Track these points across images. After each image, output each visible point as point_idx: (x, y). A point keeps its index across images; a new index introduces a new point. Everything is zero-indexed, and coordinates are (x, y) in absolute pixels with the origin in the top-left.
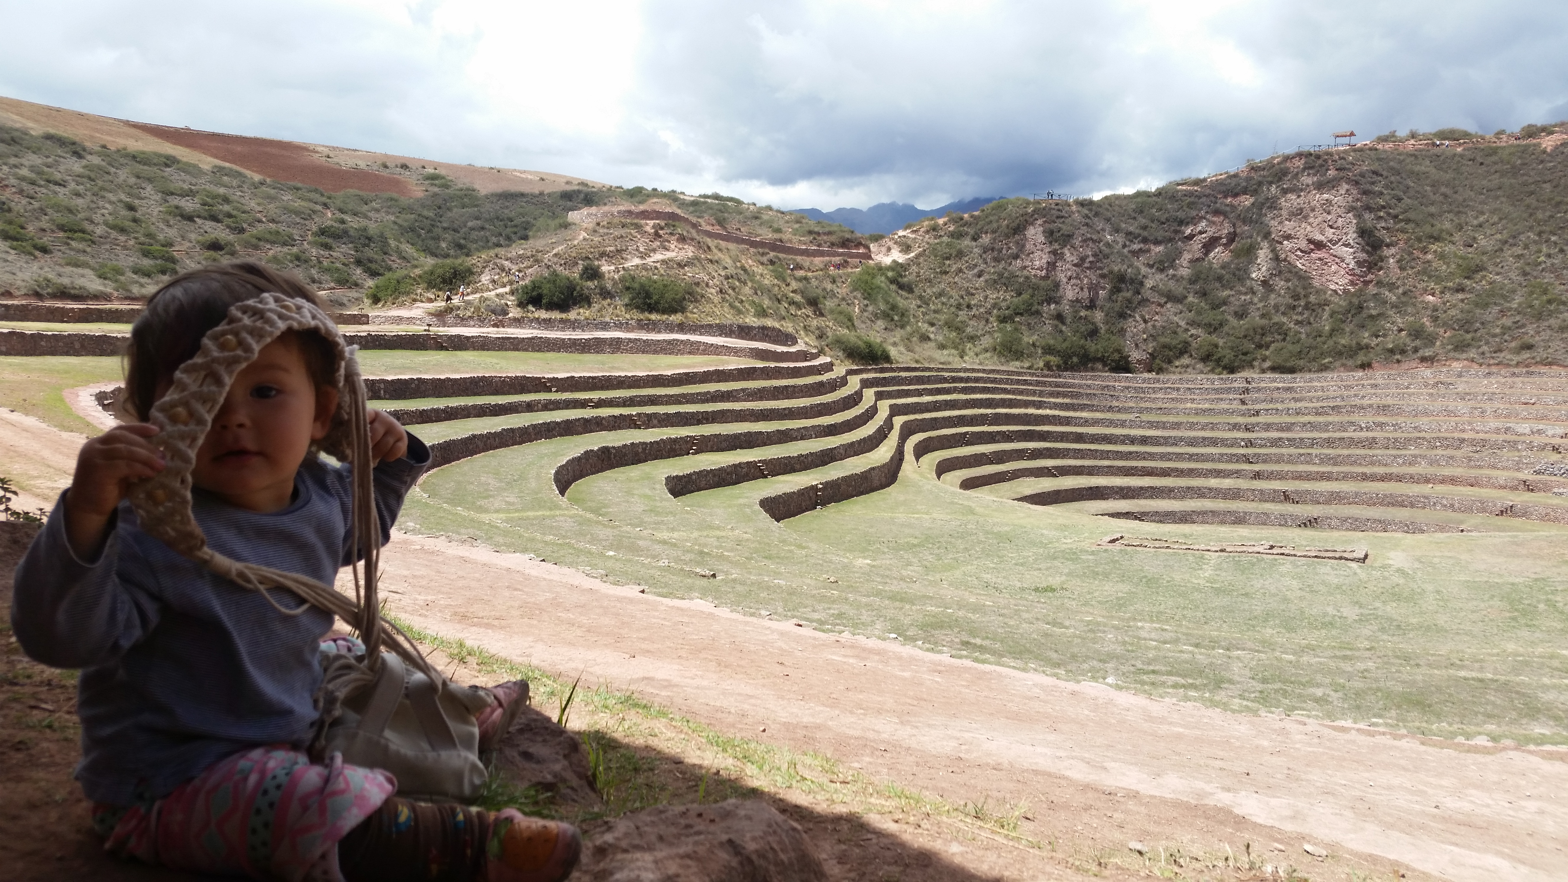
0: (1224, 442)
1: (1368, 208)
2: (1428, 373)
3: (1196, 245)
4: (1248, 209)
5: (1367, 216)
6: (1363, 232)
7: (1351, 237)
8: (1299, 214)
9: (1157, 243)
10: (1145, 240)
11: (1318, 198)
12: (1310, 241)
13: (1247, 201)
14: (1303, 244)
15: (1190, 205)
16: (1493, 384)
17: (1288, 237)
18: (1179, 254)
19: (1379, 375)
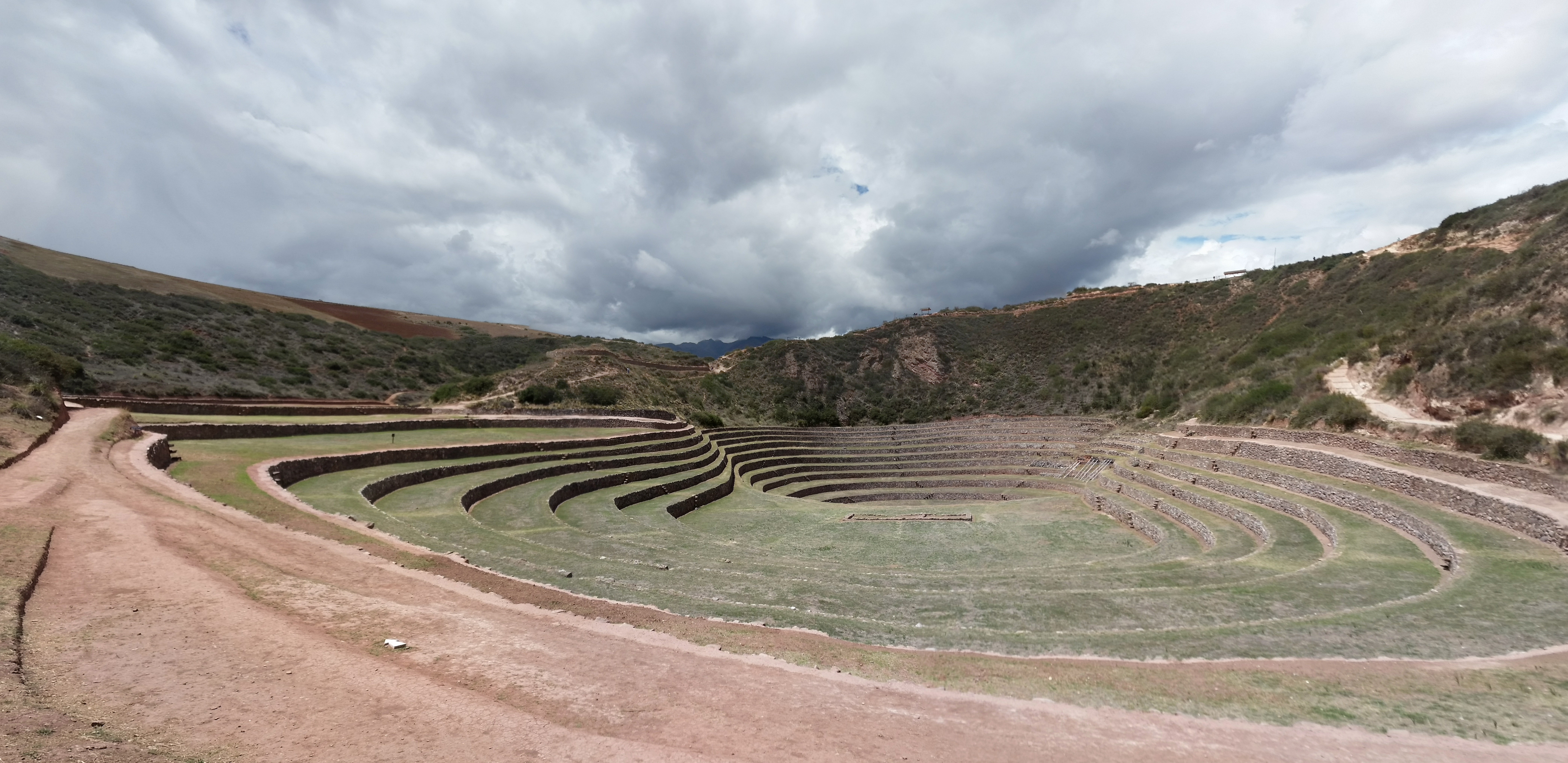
0: (886, 459)
1: (941, 343)
2: (977, 420)
3: (865, 361)
4: (887, 344)
5: (941, 347)
6: (940, 355)
7: (935, 357)
8: (910, 346)
9: (848, 360)
10: (842, 359)
11: (918, 339)
12: (917, 359)
13: (886, 340)
14: (914, 361)
15: (861, 342)
16: (1007, 425)
17: (907, 357)
18: (858, 366)
19: (955, 423)
